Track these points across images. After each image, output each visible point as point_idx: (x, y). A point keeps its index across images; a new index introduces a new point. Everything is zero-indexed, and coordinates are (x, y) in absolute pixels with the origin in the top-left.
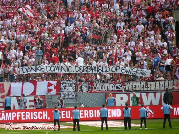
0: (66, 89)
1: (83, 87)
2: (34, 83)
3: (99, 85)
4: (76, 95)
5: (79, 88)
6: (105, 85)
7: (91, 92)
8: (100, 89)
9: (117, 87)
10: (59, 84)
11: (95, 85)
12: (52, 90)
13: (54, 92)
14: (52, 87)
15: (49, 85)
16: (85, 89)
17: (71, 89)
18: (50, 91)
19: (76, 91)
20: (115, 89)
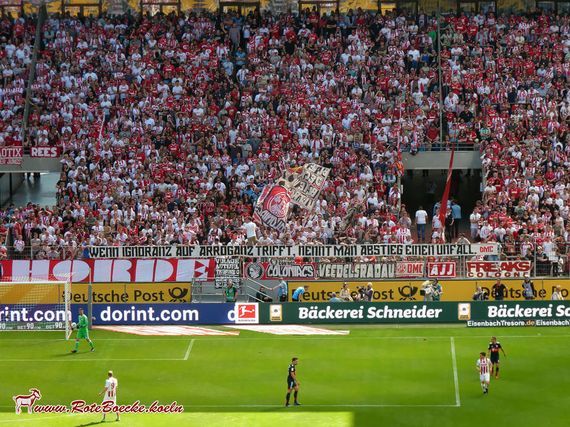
0: (225, 272)
1: (251, 269)
2: (174, 262)
3: (277, 268)
4: (240, 283)
5: (245, 271)
6: (287, 269)
7: (264, 278)
8: (278, 273)
9: (306, 272)
10: (213, 264)
11: (271, 268)
12: (201, 274)
13: (204, 276)
14: (201, 270)
15: (198, 265)
16: (255, 274)
17: (233, 272)
18: (198, 274)
19: (240, 276)
20: (302, 274)
